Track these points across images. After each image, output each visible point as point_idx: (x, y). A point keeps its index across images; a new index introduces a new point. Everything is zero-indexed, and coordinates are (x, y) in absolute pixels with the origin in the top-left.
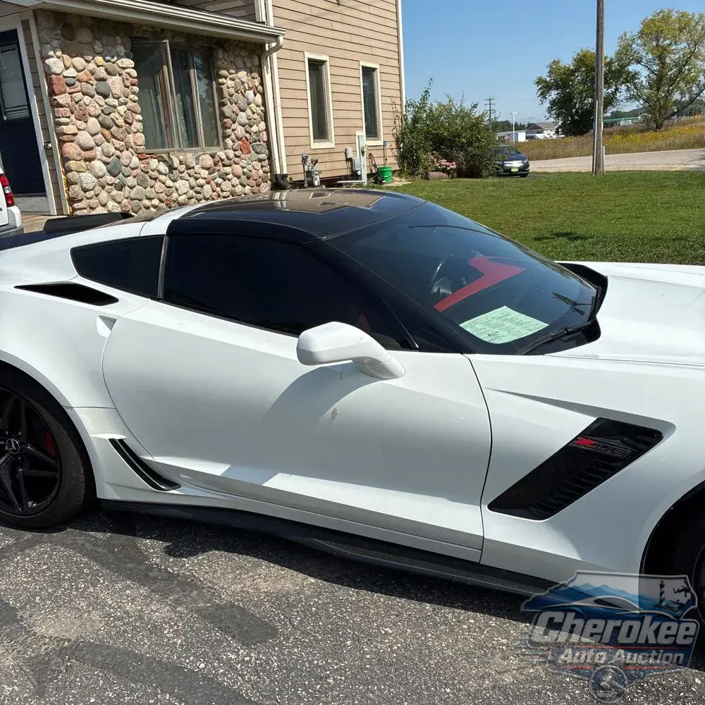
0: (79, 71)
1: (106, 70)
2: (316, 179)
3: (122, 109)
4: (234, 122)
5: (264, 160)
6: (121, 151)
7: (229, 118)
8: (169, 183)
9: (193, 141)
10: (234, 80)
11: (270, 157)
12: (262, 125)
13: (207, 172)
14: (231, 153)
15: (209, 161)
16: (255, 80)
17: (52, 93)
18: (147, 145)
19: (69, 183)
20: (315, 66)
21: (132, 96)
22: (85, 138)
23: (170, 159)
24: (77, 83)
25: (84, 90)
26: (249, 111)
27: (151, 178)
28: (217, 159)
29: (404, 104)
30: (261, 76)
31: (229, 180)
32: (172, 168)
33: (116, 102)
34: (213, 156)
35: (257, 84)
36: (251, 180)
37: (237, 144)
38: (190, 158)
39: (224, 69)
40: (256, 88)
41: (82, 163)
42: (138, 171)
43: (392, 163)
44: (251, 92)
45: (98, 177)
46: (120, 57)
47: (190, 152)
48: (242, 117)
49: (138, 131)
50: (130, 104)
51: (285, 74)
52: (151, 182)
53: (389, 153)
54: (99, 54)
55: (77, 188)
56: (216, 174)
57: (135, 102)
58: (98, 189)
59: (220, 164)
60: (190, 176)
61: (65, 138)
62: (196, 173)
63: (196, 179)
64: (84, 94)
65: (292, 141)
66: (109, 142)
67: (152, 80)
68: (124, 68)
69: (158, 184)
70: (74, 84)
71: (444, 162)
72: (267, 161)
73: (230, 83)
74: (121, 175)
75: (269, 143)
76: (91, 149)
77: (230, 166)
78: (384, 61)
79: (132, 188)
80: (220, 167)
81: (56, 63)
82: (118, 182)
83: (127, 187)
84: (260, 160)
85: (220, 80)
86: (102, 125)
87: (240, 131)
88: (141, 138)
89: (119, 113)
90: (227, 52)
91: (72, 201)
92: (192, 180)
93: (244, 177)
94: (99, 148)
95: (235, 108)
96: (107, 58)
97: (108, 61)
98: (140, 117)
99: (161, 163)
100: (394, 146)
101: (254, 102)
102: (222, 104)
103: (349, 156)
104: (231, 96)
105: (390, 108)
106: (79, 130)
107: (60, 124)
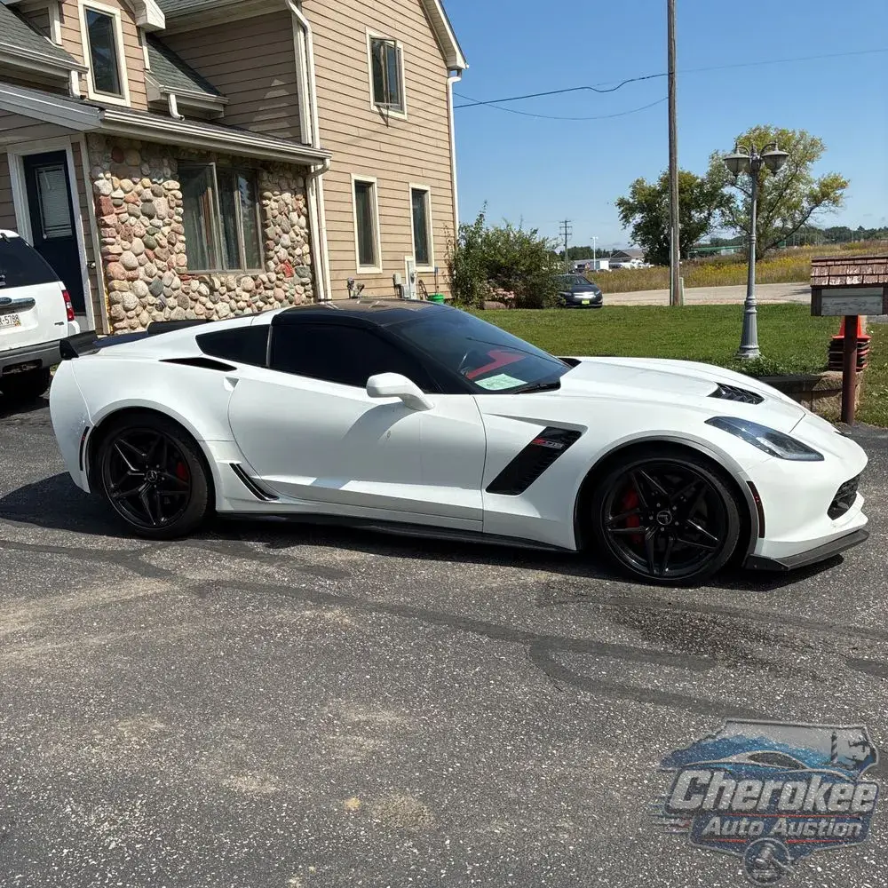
0: (126, 192)
1: (152, 192)
3: (166, 230)
4: (277, 245)
5: (308, 284)
6: (164, 272)
7: (272, 240)
8: (210, 305)
9: (234, 262)
10: (278, 202)
11: (314, 281)
12: (306, 248)
13: (248, 295)
14: (273, 277)
15: (250, 284)
16: (300, 202)
17: (100, 213)
18: (189, 266)
19: (112, 303)
20: (363, 188)
21: (176, 217)
22: (129, 258)
23: (213, 281)
24: (124, 204)
25: (131, 211)
26: (292, 233)
27: (192, 299)
28: (259, 281)
29: (458, 227)
30: (306, 198)
31: (271, 304)
32: (212, 290)
33: (160, 223)
34: (254, 279)
35: (302, 206)
36: (293, 304)
37: (279, 267)
38: (231, 279)
39: (269, 191)
40: (301, 210)
41: (125, 282)
42: (180, 291)
43: (445, 291)
44: (295, 214)
45: (140, 297)
46: (166, 179)
47: (233, 273)
48: (286, 240)
49: (181, 252)
50: (174, 225)
51: (331, 196)
52: (192, 303)
53: (441, 280)
54: (147, 176)
55: (119, 307)
56: (258, 297)
57: (179, 222)
58: (139, 309)
59: (262, 287)
60: (231, 298)
61: (110, 257)
62: (237, 296)
63: (237, 301)
64: (130, 215)
65: (337, 265)
66: (152, 262)
67: (195, 202)
68: (169, 190)
69: (198, 306)
70: (121, 205)
71: (501, 291)
72: (310, 286)
73: (274, 205)
74: (162, 295)
75: (312, 266)
76: (134, 269)
77: (272, 289)
78: (436, 183)
79: (172, 308)
80: (261, 290)
81: (105, 184)
82: (158, 302)
83: (167, 308)
84: (303, 284)
85: (264, 202)
86: (147, 246)
87: (283, 253)
88: (183, 259)
89: (163, 234)
90: (272, 173)
91: (113, 320)
92: (233, 302)
93: (286, 301)
94: (142, 269)
95: (278, 230)
96: (154, 180)
97: (155, 183)
98: (183, 238)
99: (202, 284)
100: (446, 273)
101: (298, 224)
102: (265, 226)
103: (397, 283)
104: (275, 217)
105: (442, 233)
106: (124, 250)
107: (106, 244)
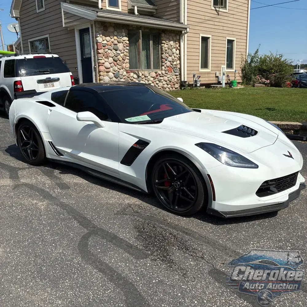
0: (107, 42)
1: (118, 41)
2: (198, 83)
3: (122, 55)
4: (166, 60)
5: (178, 75)
7: (164, 59)
9: (148, 67)
10: (168, 45)
11: (180, 74)
12: (178, 62)
13: (153, 79)
14: (164, 72)
15: (154, 74)
16: (177, 45)
17: (98, 49)
18: (130, 68)
19: (100, 80)
20: (205, 40)
21: (126, 50)
22: (107, 65)
23: (139, 73)
24: (107, 46)
25: (109, 48)
26: (173, 57)
27: (130, 80)
28: (157, 74)
29: (247, 55)
30: (180, 43)
31: (162, 82)
32: (139, 77)
33: (120, 52)
34: (156, 73)
36: (171, 83)
37: (166, 69)
38: (146, 73)
39: (164, 41)
40: (177, 48)
41: (105, 73)
42: (126, 77)
43: (239, 79)
44: (175, 49)
45: (110, 78)
46: (123, 37)
47: (147, 71)
48: (170, 59)
49: (127, 63)
50: (125, 53)
51: (190, 42)
53: (237, 75)
54: (116, 36)
55: (102, 82)
56: (157, 80)
57: (127, 52)
59: (159, 76)
60: (146, 79)
61: (100, 64)
62: (148, 79)
63: (148, 81)
64: (109, 49)
65: (190, 69)
66: (116, 66)
68: (124, 41)
70: (105, 46)
71: (264, 80)
72: (179, 76)
73: (166, 46)
74: (119, 78)
75: (180, 69)
76: (109, 68)
77: (163, 77)
78: (239, 37)
81: (100, 39)
84: (176, 75)
85: (162, 45)
86: (114, 60)
87: (168, 64)
88: (128, 65)
90: (166, 34)
92: (146, 81)
93: (168, 82)
94: (112, 68)
95: (167, 55)
96: (118, 37)
97: (119, 38)
98: (128, 58)
99: (135, 74)
100: (240, 72)
101: (175, 53)
102: (162, 54)
103: (217, 76)
104: (166, 50)
105: (240, 56)
106: (105, 62)
107: (99, 59)
